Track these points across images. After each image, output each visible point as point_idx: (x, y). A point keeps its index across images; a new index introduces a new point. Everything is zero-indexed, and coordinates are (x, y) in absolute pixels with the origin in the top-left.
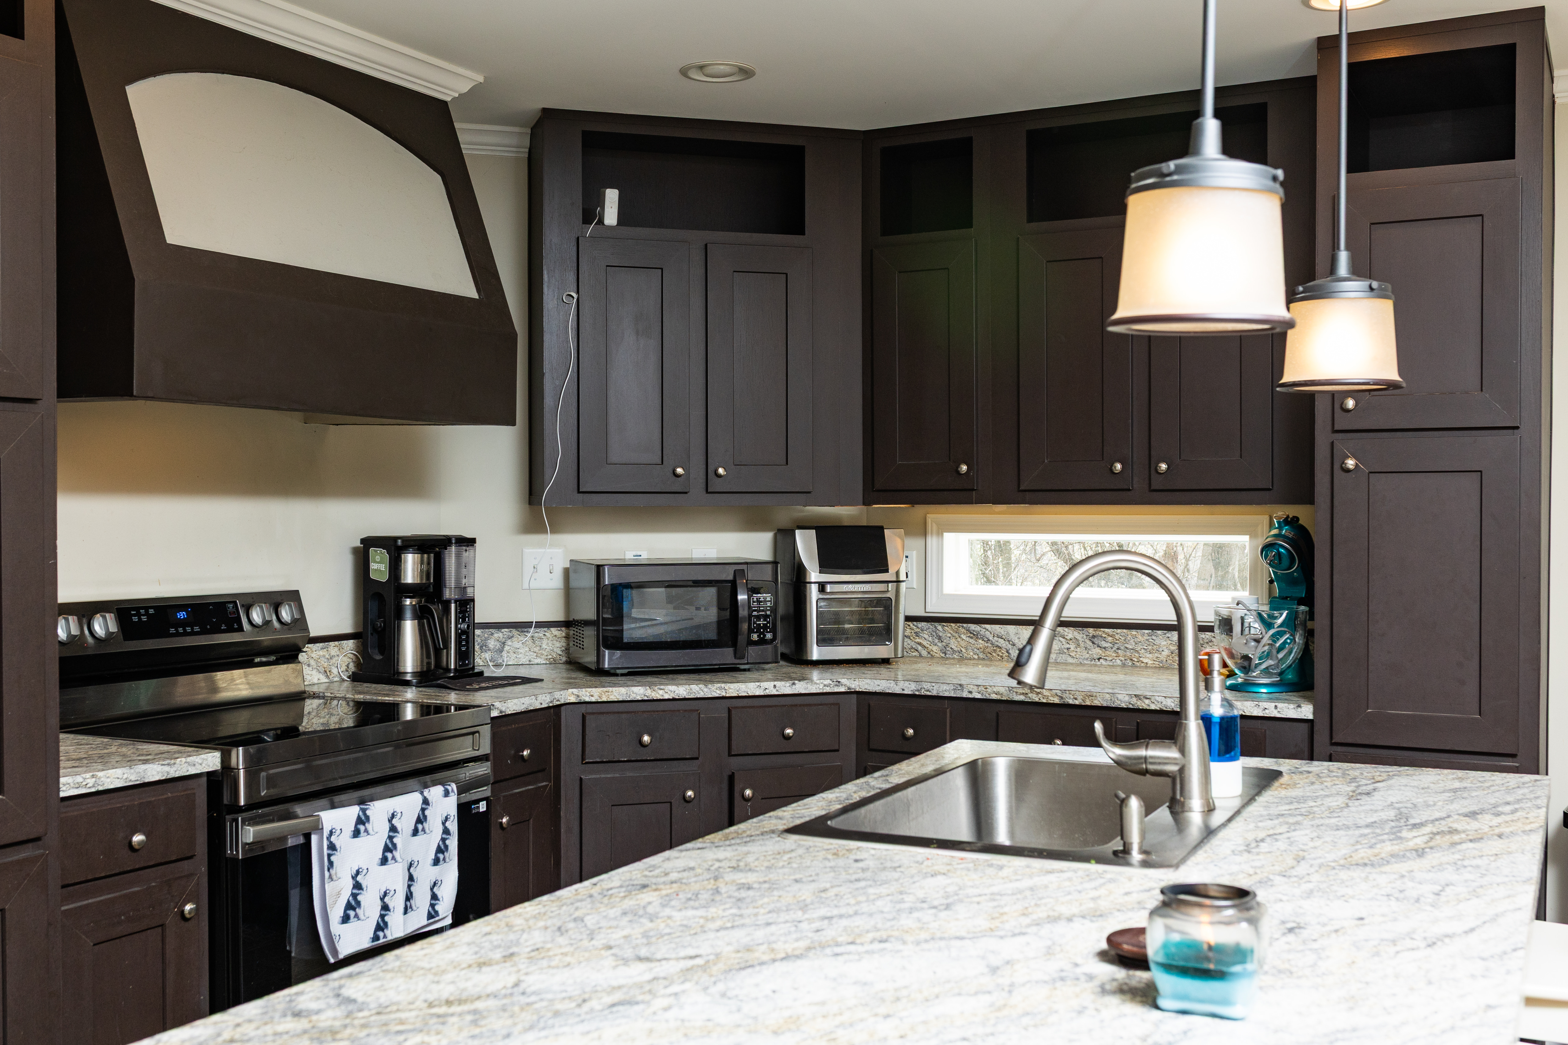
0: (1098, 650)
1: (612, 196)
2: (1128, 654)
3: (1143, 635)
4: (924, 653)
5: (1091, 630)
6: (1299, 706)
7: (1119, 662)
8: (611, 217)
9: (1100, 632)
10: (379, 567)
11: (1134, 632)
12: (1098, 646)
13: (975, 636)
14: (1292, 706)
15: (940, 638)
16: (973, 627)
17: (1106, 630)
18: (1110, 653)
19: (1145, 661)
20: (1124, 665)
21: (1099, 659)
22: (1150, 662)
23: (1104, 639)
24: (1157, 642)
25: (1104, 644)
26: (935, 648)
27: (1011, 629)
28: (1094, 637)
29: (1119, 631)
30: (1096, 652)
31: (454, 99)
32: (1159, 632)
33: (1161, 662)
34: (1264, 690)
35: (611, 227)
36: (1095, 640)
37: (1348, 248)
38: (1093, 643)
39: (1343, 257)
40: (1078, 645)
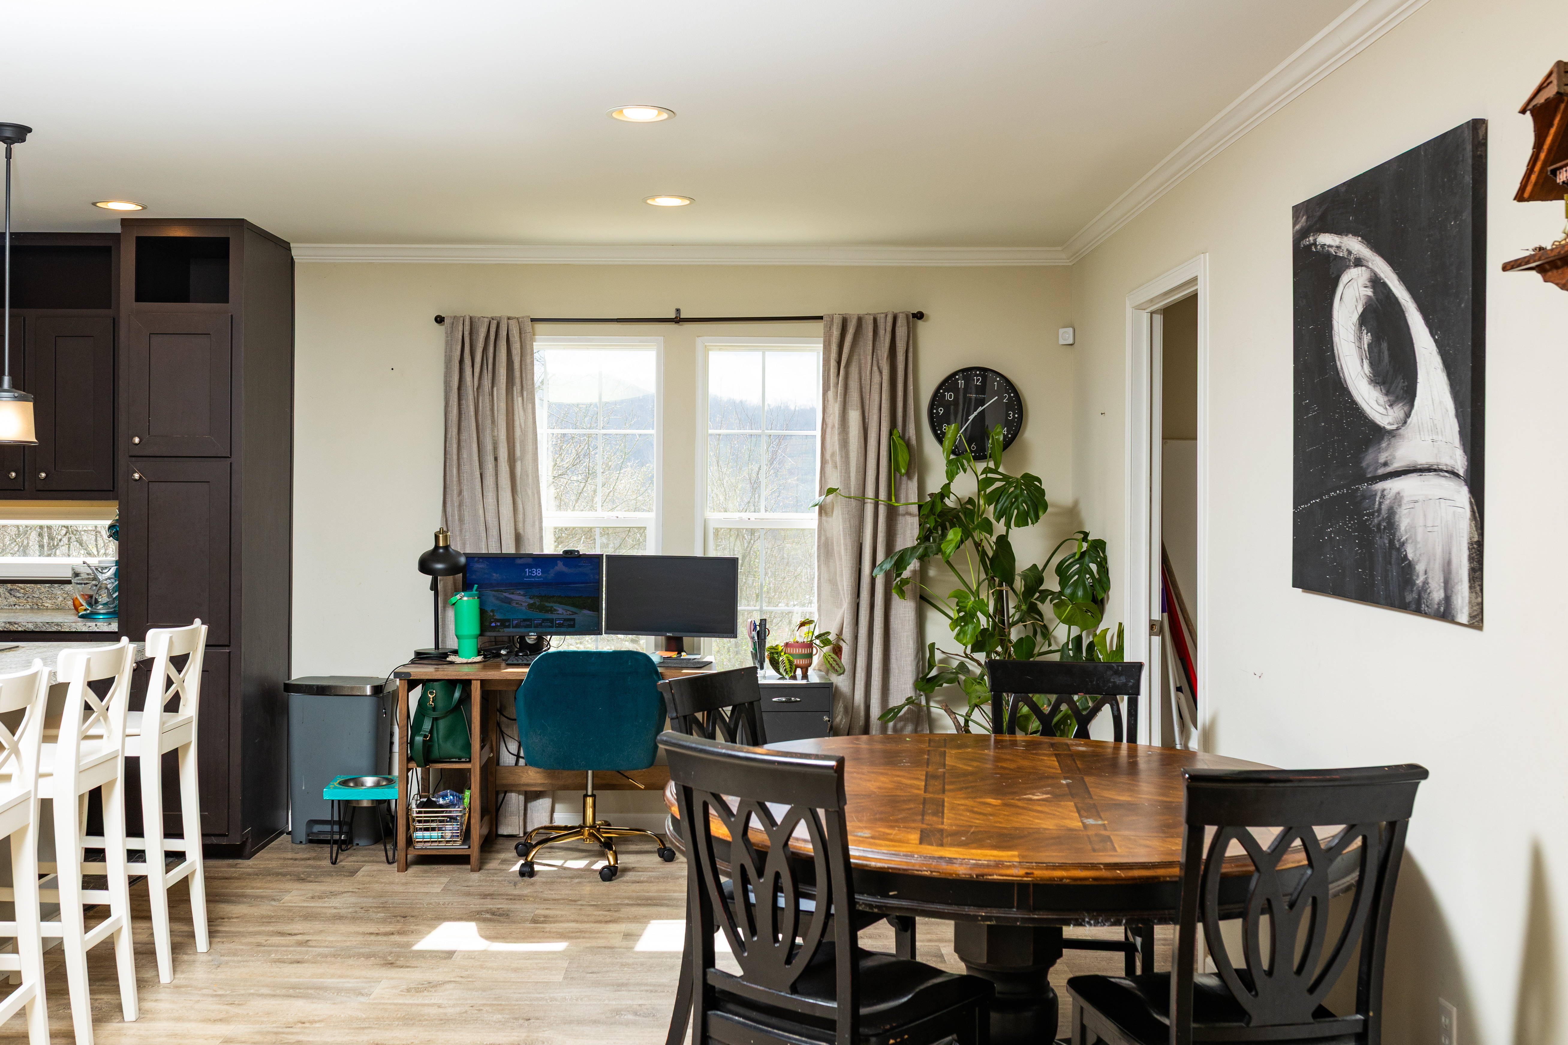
2: (35, 601)
3: (45, 587)
5: (9, 585)
6: (110, 624)
7: (28, 607)
9: (15, 586)
11: (39, 586)
12: (14, 596)
14: (106, 624)
17: (20, 585)
18: (23, 600)
19: (46, 605)
20: (32, 608)
21: (14, 605)
22: (50, 606)
23: (18, 591)
24: (55, 592)
28: (11, 590)
29: (28, 585)
30: (13, 600)
32: (56, 585)
33: (57, 605)
34: (101, 617)
36: (12, 592)
37: (10, 374)
38: (11, 594)
39: (6, 379)
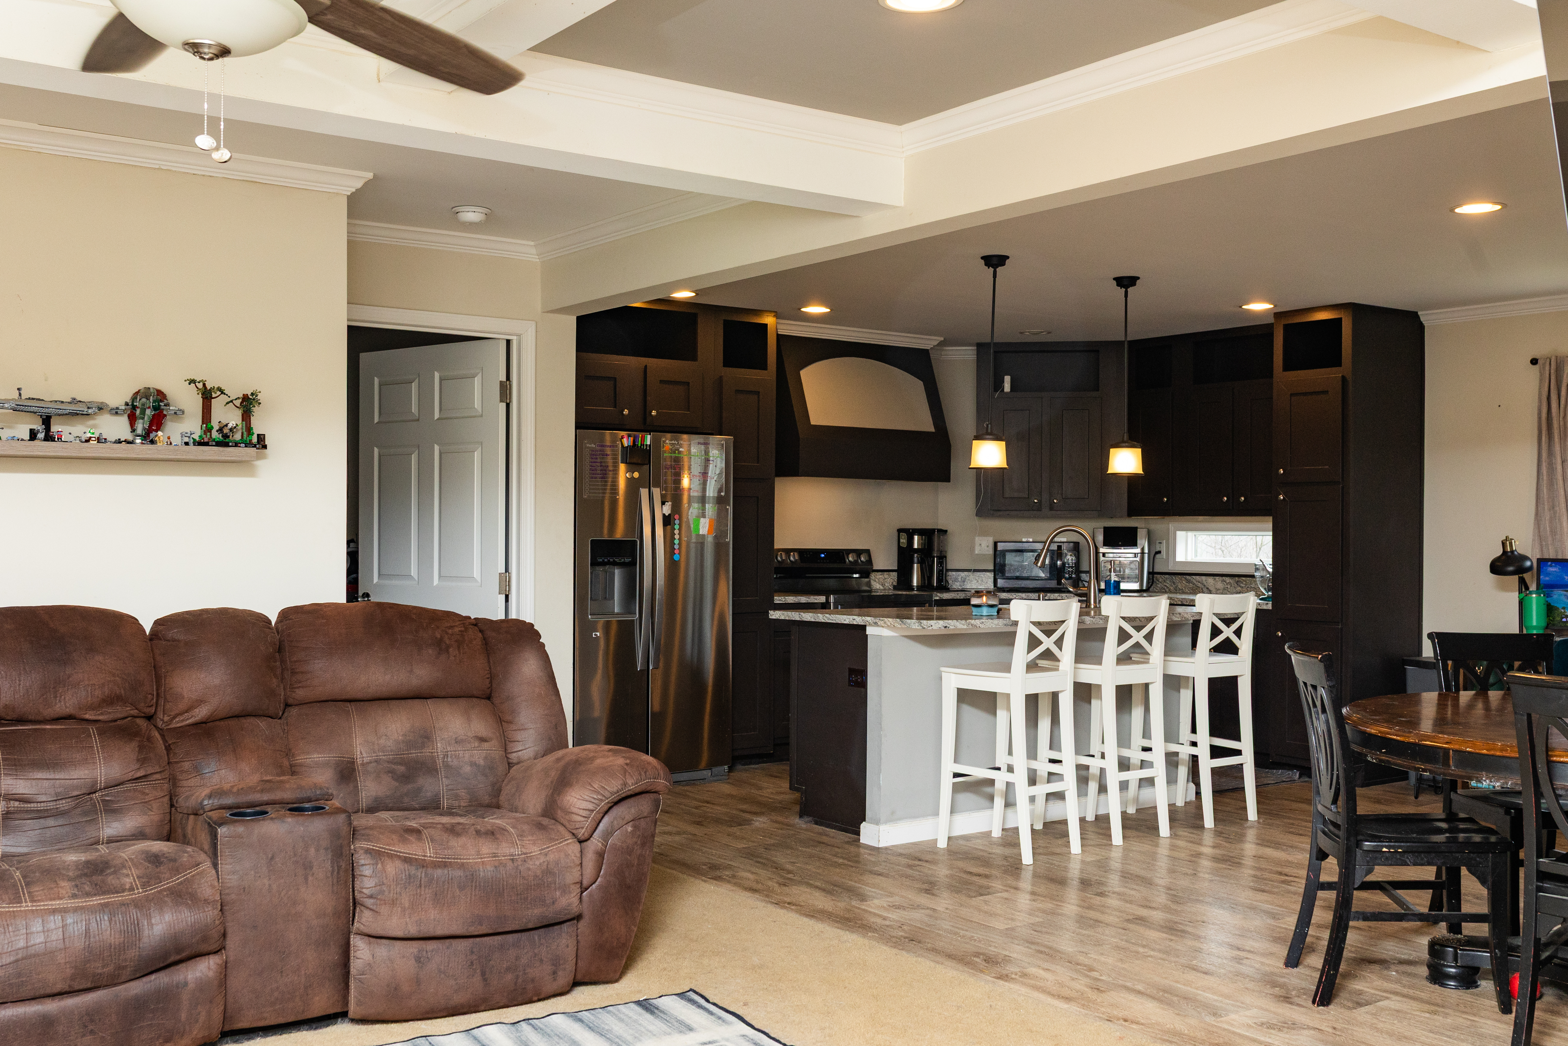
0: (1239, 588)
1: (1007, 379)
4: (1167, 590)
8: (1007, 387)
10: (904, 541)
13: (1189, 581)
15: (1174, 583)
16: (1188, 577)
25: (1242, 585)
26: (1172, 588)
27: (1204, 578)
31: (931, 348)
35: (1007, 393)
40: (1231, 586)
